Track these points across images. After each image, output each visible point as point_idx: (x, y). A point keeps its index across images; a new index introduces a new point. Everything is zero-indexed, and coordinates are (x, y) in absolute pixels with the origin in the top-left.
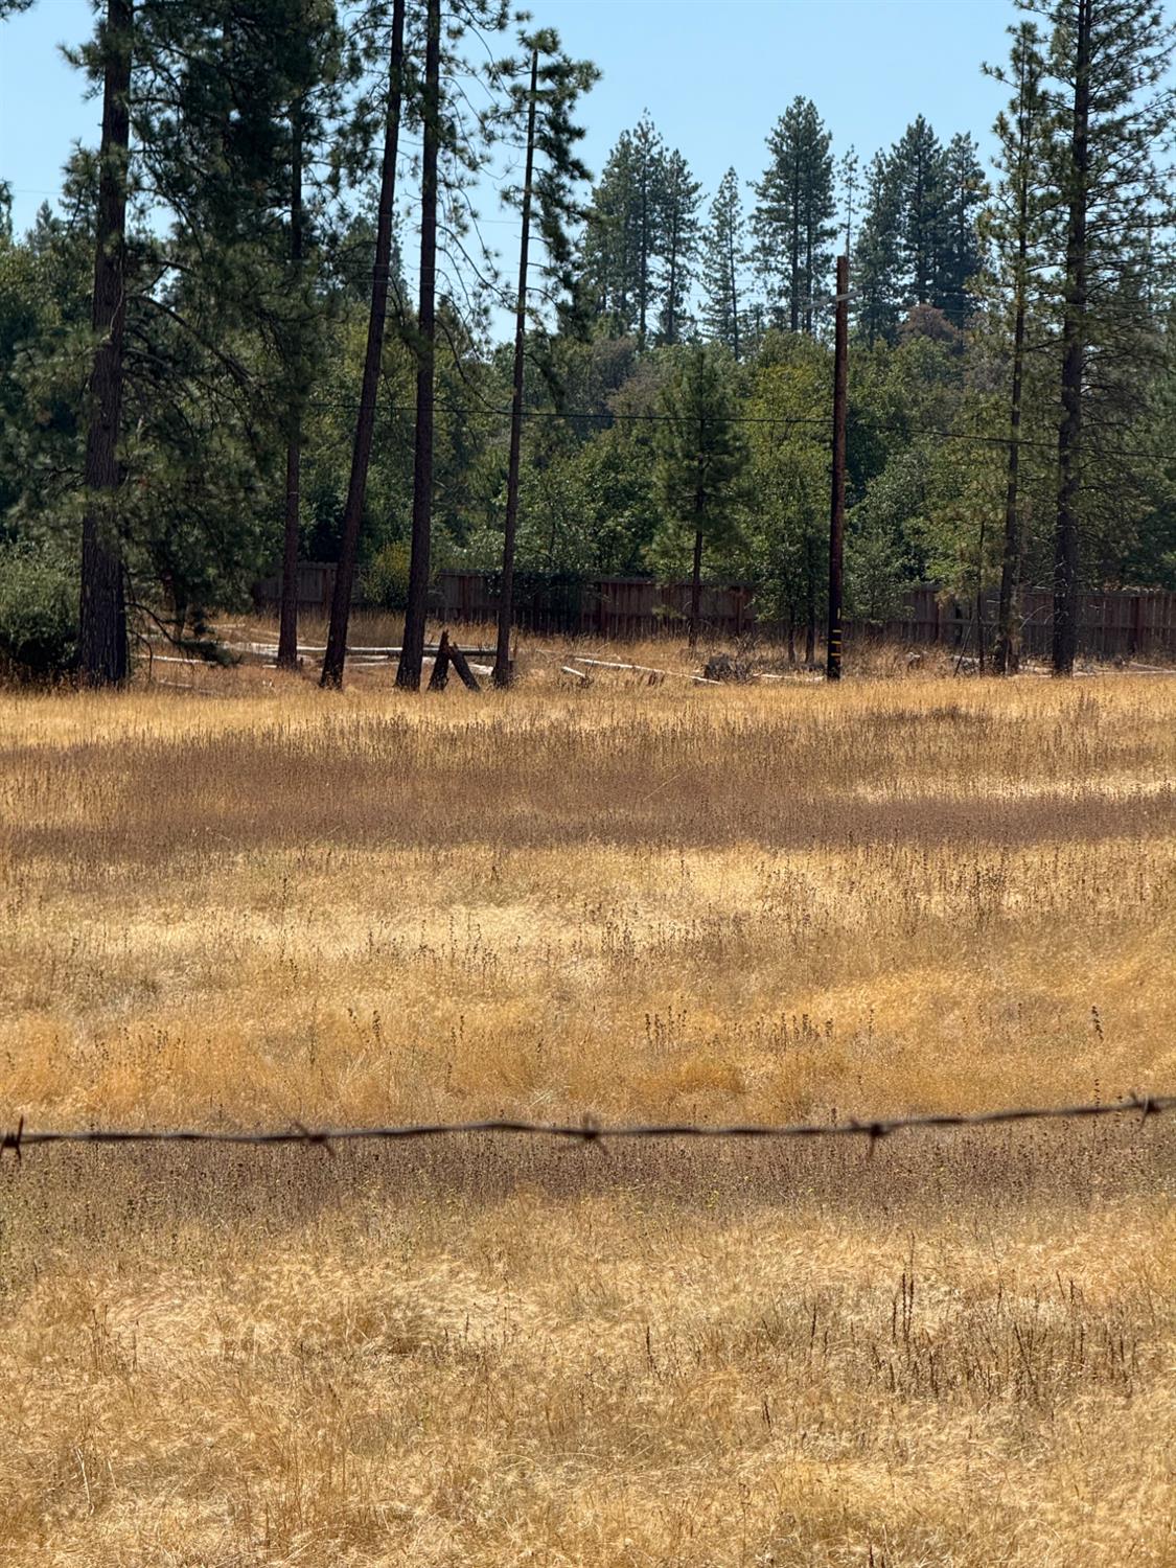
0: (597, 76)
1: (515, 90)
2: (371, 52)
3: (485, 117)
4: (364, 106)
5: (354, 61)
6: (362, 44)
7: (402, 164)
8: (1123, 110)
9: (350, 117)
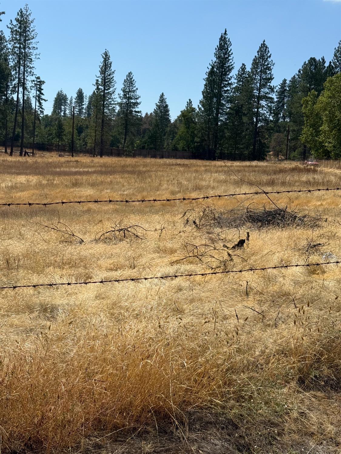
0: (45, 83)
1: (35, 84)
2: (16, 78)
3: (31, 87)
4: (15, 84)
5: (14, 79)
6: (15, 77)
7: (20, 92)
8: (109, 91)
9: (13, 86)
